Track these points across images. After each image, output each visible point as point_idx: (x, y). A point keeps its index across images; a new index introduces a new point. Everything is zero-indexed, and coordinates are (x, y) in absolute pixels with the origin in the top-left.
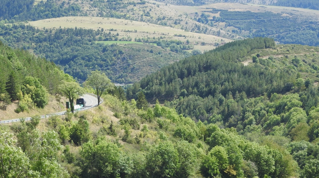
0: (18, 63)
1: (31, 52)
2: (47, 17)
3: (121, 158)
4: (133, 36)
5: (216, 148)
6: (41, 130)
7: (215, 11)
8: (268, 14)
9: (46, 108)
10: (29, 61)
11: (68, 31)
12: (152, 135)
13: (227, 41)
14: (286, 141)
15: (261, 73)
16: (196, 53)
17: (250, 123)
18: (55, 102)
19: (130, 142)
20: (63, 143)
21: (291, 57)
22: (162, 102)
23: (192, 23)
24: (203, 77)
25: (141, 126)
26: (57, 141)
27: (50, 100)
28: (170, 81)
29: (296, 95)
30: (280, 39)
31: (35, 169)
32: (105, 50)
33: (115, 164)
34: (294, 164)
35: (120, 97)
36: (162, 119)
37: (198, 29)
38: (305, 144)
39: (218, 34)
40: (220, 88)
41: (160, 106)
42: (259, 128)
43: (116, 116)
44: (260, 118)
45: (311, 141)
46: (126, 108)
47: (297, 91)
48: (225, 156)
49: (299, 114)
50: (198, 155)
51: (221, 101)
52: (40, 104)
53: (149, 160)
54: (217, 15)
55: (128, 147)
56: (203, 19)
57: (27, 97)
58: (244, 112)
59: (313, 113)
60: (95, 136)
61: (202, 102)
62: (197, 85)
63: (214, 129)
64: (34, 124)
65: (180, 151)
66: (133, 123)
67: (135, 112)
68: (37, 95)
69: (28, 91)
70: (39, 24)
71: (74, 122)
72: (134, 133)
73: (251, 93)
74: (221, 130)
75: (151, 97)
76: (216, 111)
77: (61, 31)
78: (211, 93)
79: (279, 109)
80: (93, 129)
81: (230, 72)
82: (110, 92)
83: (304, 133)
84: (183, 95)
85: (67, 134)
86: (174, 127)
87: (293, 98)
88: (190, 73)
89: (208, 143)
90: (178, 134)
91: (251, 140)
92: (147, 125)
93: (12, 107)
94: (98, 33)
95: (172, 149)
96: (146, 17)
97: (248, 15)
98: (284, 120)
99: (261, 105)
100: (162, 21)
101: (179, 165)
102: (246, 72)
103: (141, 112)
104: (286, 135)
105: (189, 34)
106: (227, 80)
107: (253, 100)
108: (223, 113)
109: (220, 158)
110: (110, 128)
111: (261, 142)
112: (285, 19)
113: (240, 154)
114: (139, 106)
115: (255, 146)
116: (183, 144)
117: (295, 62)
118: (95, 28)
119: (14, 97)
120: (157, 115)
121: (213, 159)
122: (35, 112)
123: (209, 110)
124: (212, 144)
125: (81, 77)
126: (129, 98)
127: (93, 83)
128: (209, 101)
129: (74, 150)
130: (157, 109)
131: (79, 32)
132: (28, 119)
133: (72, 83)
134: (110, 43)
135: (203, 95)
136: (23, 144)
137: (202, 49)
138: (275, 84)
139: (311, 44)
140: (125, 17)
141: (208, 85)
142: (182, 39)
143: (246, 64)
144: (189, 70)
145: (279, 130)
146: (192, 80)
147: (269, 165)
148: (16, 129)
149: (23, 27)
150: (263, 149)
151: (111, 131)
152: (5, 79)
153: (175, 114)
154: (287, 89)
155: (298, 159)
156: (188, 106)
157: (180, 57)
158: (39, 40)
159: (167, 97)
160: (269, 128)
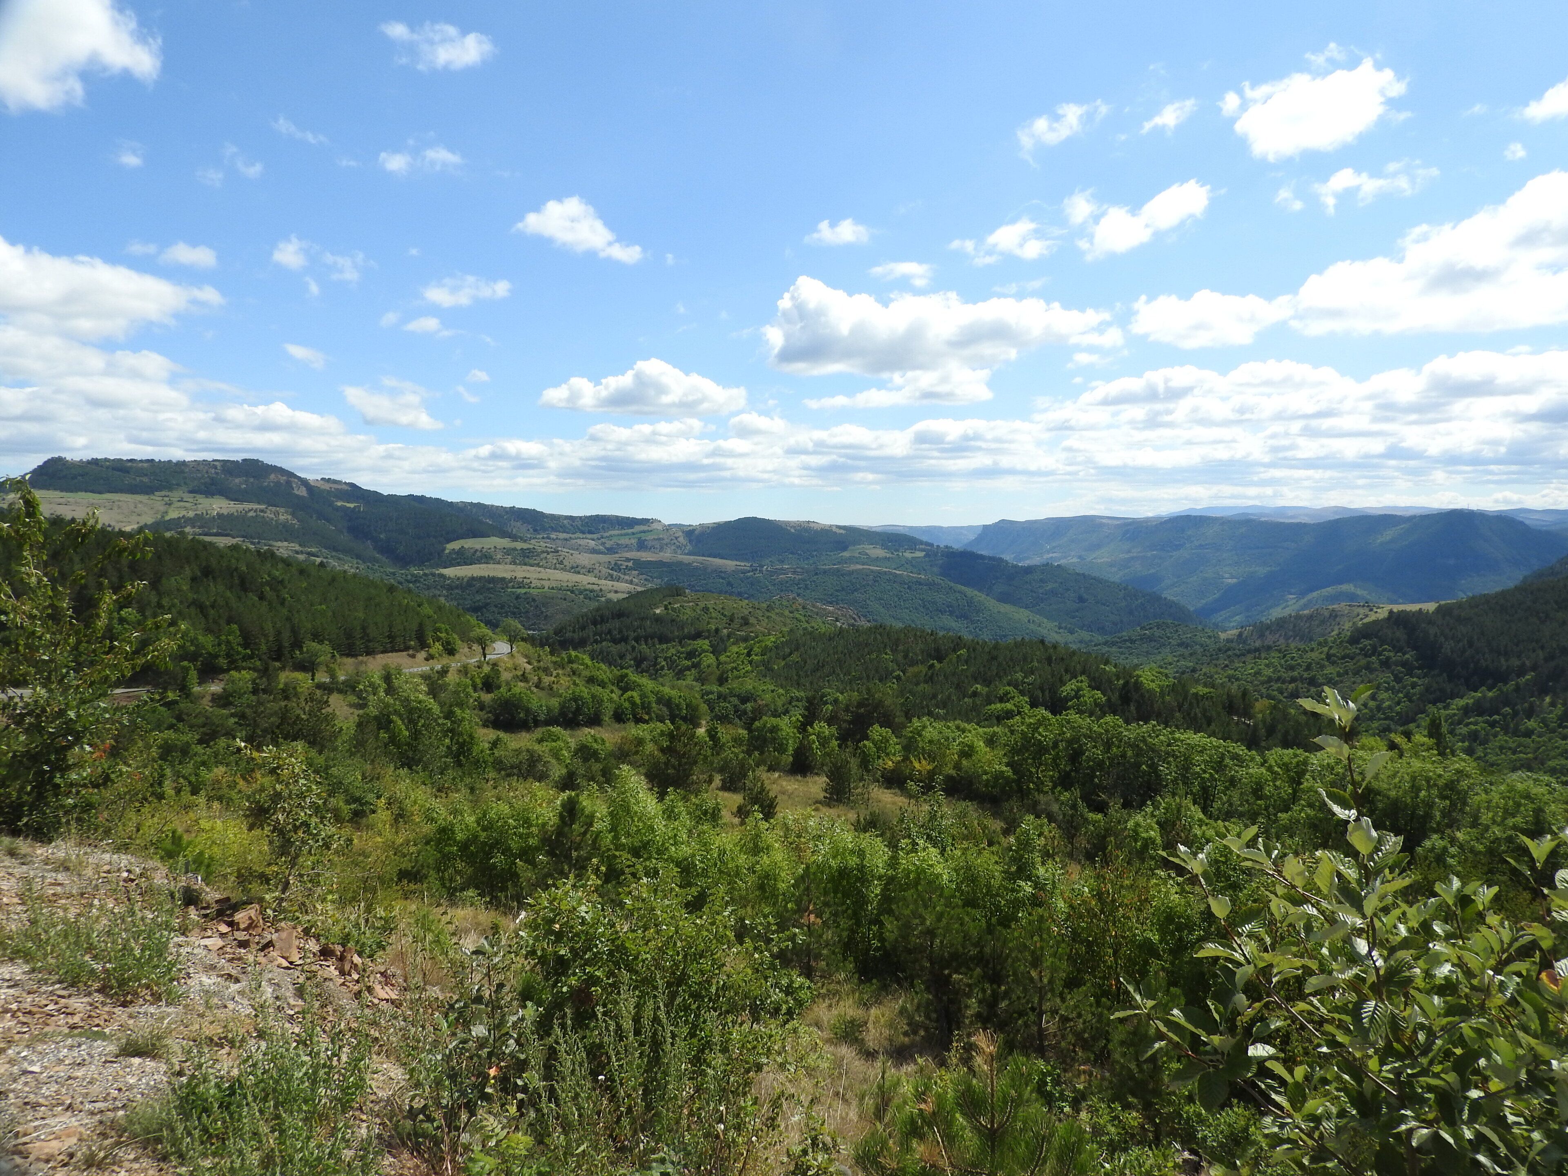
0: (427, 610)
1: (442, 600)
2: (459, 564)
3: (534, 705)
4: (546, 584)
5: (629, 693)
6: (452, 678)
7: (628, 560)
8: (680, 563)
9: (457, 656)
10: (440, 608)
11: (481, 578)
12: (565, 681)
13: (640, 589)
14: (697, 686)
15: (673, 621)
16: (609, 601)
17: (662, 668)
18: (466, 650)
19: (543, 689)
20: (475, 691)
21: (702, 605)
22: (575, 649)
23: (605, 571)
24: (616, 624)
25: (555, 673)
26: (470, 690)
27: (463, 648)
28: (583, 628)
29: (707, 642)
30: (691, 587)
31: (446, 718)
32: (518, 597)
33: (528, 711)
34: (704, 707)
35: (533, 645)
36: (575, 666)
37: (611, 578)
38: (715, 688)
39: (631, 582)
40: (632, 635)
41: (573, 653)
42: (670, 674)
43: (529, 663)
44: (671, 663)
45: (720, 685)
46: (539, 656)
47: (707, 638)
48: (638, 701)
49: (709, 660)
50: (611, 700)
51: (633, 648)
52: (451, 651)
53: (563, 706)
54: (630, 564)
55: (541, 694)
56: (616, 567)
57: (438, 646)
58: (656, 658)
59: (723, 658)
60: (508, 683)
61: (614, 649)
62: (609, 632)
63: (626, 675)
64: (444, 672)
65: (593, 697)
66: (546, 670)
67: (548, 660)
68: (448, 643)
69: (439, 639)
70: (450, 572)
71: (486, 669)
72: (547, 680)
73: (663, 639)
74: (633, 677)
75: (565, 644)
76: (628, 657)
77: (473, 578)
78: (624, 639)
79: (690, 655)
80: (505, 676)
81: (642, 619)
82: (523, 639)
83: (713, 678)
84: (596, 641)
85: (478, 681)
86: (587, 673)
87: (704, 644)
88: (603, 620)
89: (620, 688)
90: (591, 680)
91: (663, 685)
92: (560, 672)
93: (422, 655)
94: (511, 580)
95: (585, 695)
96: (560, 565)
97: (660, 564)
98: (696, 666)
99: (673, 651)
100: (575, 569)
101: (592, 711)
102: (658, 619)
103: (554, 659)
104: (696, 680)
105: (603, 582)
106: (640, 627)
107: (664, 646)
108: (635, 659)
109: (633, 704)
110: (523, 675)
111: (673, 687)
112: (696, 568)
113: (653, 698)
114: (552, 653)
115: (667, 690)
116: (597, 690)
117: (706, 609)
118: (508, 575)
119: (423, 645)
120: (570, 661)
121: (627, 704)
122: (446, 660)
123: (622, 657)
124: (625, 690)
125: (493, 625)
126: (542, 645)
127: (505, 631)
128: (622, 647)
129: (487, 698)
130: (570, 656)
131: (492, 580)
132: (438, 667)
133: (486, 631)
134: (523, 591)
135: (615, 641)
136: (433, 691)
137: (614, 597)
138: (686, 630)
139: (720, 592)
140: (538, 565)
141: (620, 631)
142: (596, 587)
143: (658, 611)
144: (602, 617)
145: (691, 675)
146: (605, 627)
147: (680, 710)
148: (425, 677)
149: (433, 575)
150: (674, 693)
151: (524, 678)
152: (415, 627)
153: (588, 661)
154: (698, 635)
155: (709, 703)
156: (601, 652)
157: (594, 605)
158: (450, 588)
159: (579, 644)
160: (680, 674)
